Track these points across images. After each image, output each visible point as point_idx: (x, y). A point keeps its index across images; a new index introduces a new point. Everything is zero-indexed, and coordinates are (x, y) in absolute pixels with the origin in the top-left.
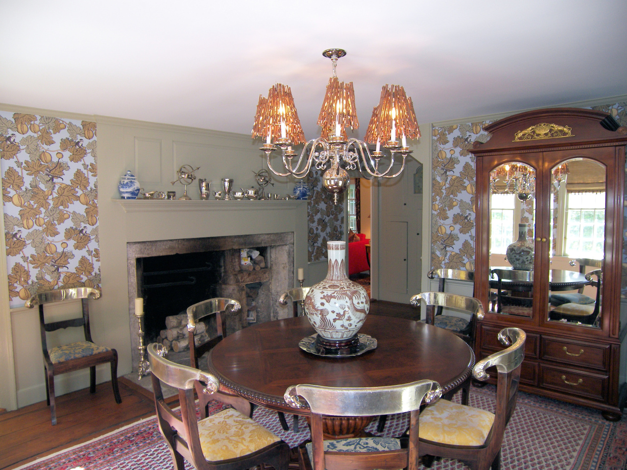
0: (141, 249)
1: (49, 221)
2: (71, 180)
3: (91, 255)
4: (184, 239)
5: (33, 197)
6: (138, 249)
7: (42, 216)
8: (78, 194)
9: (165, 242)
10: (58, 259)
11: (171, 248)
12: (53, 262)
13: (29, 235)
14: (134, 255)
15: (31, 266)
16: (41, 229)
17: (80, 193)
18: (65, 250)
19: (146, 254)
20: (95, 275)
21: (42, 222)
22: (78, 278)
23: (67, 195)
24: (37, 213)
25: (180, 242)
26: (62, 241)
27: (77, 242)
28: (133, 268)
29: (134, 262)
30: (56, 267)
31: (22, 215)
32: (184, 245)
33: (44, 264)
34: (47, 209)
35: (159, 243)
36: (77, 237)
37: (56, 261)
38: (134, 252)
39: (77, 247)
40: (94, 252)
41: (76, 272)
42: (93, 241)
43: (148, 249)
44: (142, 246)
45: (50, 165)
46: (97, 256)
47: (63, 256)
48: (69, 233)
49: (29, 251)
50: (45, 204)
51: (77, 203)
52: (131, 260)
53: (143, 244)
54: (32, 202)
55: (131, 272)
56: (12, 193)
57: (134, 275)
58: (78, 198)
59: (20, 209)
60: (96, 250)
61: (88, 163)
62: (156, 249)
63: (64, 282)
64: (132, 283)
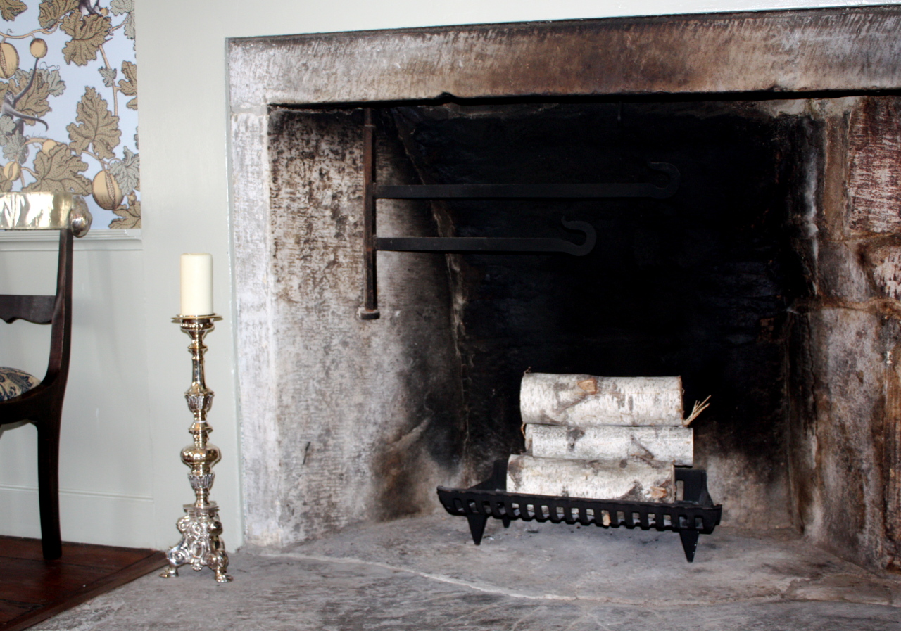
0: (290, 67)
3: (113, 85)
4: (482, 29)
6: (275, 70)
9: (394, 43)
10: (22, 95)
11: (422, 69)
12: (8, 102)
14: (260, 94)
18: (41, 65)
19: (306, 90)
20: (125, 159)
22: (74, 162)
25: (461, 44)
26: (32, 34)
27: (73, 39)
28: (257, 146)
29: (261, 121)
30: (16, 119)
32: (481, 56)
35: (362, 46)
36: (72, 20)
37: (16, 100)
38: (261, 78)
39: (72, 56)
40: (121, 76)
41: (68, 141)
42: (118, 34)
43: (315, 71)
44: (293, 56)
46: (128, 89)
47: (34, 86)
52: (250, 110)
53: (298, 50)
55: (248, 161)
57: (259, 174)
60: (128, 68)
62: (347, 73)
63: (37, 172)
64: (252, 203)
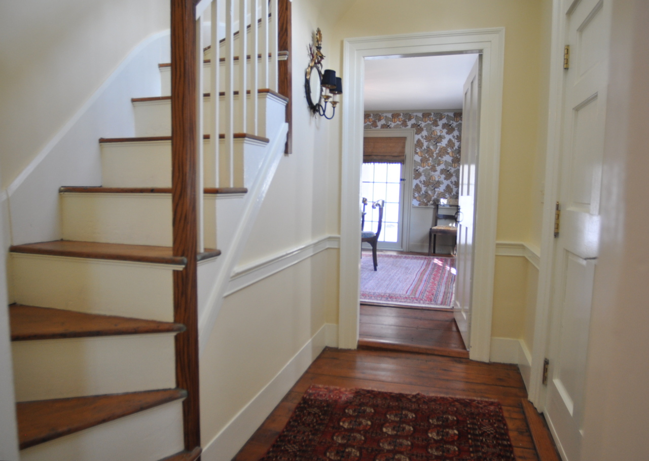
1: (433, 165)
2: (446, 144)
5: (427, 152)
7: (430, 162)
8: (449, 152)
13: (423, 171)
15: (423, 185)
16: (429, 168)
17: (449, 150)
21: (430, 165)
23: (443, 152)
24: (428, 160)
31: (421, 160)
33: (428, 185)
34: (433, 158)
45: (436, 137)
48: (442, 171)
49: (423, 178)
50: (432, 156)
51: (447, 156)
54: (426, 155)
56: (418, 150)
58: (448, 154)
59: (421, 158)
61: (455, 135)
